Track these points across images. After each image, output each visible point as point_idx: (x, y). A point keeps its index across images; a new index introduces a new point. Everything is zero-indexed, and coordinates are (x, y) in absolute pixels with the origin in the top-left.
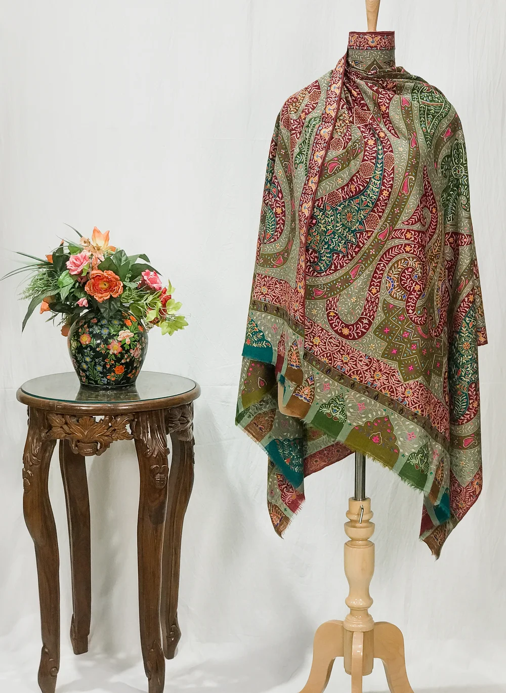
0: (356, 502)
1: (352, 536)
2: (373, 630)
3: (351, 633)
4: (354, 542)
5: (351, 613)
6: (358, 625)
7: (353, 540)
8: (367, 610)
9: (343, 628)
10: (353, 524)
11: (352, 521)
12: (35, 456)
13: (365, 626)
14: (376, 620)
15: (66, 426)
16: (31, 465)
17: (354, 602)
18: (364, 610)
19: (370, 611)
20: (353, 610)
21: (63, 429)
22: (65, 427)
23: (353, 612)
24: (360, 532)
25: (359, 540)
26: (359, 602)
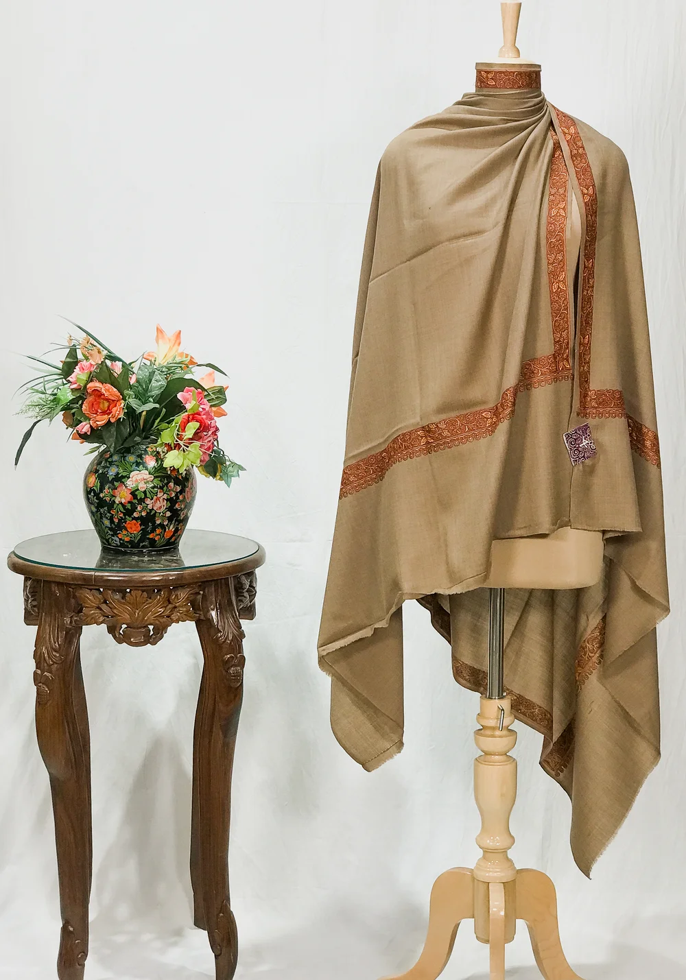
0: (492, 701)
1: (486, 749)
2: (514, 881)
3: (486, 885)
4: (489, 756)
5: (484, 857)
6: (495, 874)
7: (486, 753)
8: (506, 852)
9: (473, 879)
10: (488, 732)
11: (484, 727)
12: (55, 652)
13: (503, 874)
14: (518, 867)
15: (104, 605)
16: (49, 666)
17: (488, 841)
18: (504, 852)
19: (511, 854)
20: (487, 852)
21: (101, 609)
22: (104, 607)
23: (488, 855)
24: (497, 743)
25: (495, 755)
26: (496, 842)
